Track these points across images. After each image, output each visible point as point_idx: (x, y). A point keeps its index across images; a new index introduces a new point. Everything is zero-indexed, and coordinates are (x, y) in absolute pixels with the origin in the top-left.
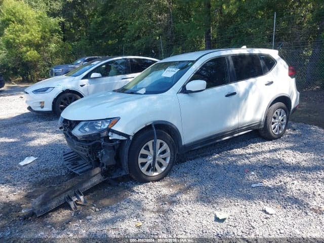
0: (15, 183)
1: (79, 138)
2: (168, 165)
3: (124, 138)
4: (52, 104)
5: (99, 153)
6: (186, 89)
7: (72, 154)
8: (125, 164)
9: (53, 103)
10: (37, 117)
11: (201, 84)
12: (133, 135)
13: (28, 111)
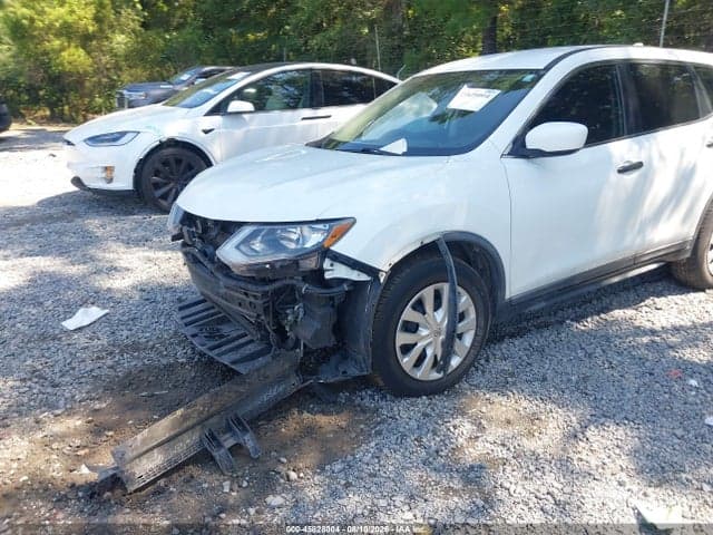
0: (57, 381)
1: (236, 271)
2: (469, 352)
3: (364, 277)
4: (132, 174)
5: (288, 311)
6: (524, 145)
7: (200, 307)
8: (362, 346)
9: (135, 171)
10: (95, 204)
11: (574, 132)
12: (387, 268)
13: (74, 189)
